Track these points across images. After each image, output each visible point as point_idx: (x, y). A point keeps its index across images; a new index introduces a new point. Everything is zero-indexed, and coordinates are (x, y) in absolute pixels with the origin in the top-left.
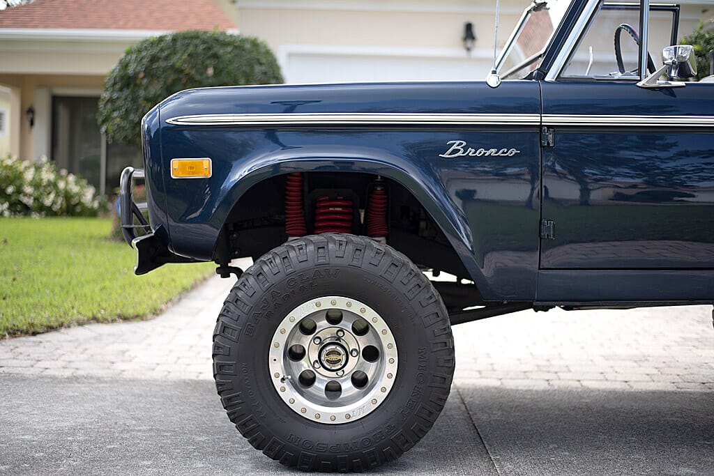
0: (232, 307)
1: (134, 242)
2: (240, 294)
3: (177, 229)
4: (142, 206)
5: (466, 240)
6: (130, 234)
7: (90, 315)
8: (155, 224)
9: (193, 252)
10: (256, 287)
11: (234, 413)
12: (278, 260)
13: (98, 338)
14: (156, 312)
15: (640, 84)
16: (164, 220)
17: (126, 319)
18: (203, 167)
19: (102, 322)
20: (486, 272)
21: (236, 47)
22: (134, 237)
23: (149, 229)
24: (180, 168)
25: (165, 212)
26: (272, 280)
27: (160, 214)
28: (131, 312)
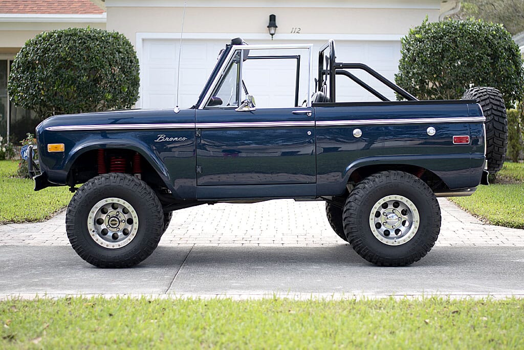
0: (73, 203)
1: (34, 178)
2: (76, 198)
3: (52, 172)
4: (37, 162)
5: (165, 173)
6: (32, 174)
7: (10, 218)
8: (42, 170)
9: (58, 182)
10: (82, 195)
11: (74, 245)
12: (90, 184)
13: (15, 230)
14: (47, 218)
15: (236, 110)
16: (46, 169)
17: (30, 221)
18: (61, 147)
19: (17, 223)
20: (175, 188)
21: (102, 41)
22: (33, 176)
23: (39, 172)
24: (52, 148)
25: (46, 165)
26: (88, 192)
27: (44, 166)
28: (33, 217)
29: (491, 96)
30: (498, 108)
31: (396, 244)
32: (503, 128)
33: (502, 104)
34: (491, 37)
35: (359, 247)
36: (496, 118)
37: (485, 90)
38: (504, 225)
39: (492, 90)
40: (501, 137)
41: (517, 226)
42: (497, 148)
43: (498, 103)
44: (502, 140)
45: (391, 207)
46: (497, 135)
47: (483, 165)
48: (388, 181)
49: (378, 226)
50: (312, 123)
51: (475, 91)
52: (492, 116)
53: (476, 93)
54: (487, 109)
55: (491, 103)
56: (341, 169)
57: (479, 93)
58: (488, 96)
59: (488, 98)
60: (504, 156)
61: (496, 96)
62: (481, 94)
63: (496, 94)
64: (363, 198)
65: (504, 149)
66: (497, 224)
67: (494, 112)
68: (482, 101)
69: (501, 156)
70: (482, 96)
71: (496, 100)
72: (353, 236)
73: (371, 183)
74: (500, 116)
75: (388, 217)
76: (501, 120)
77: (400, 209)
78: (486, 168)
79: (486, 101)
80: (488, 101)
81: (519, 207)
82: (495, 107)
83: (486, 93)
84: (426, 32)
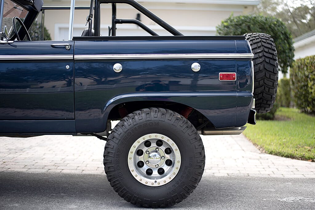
29: (263, 40)
30: (269, 50)
31: (156, 185)
32: (274, 69)
33: (273, 48)
34: (273, 25)
35: (117, 187)
36: (267, 60)
37: (258, 35)
38: (276, 154)
39: (264, 35)
40: (271, 78)
41: (286, 156)
42: (268, 88)
43: (269, 46)
44: (272, 81)
45: (154, 145)
46: (268, 76)
47: (250, 104)
48: (148, 119)
49: (140, 165)
50: (70, 57)
51: (249, 36)
52: (263, 58)
53: (249, 37)
54: (258, 51)
55: (263, 45)
56: (100, 105)
57: (252, 37)
58: (260, 39)
59: (261, 41)
60: (274, 96)
61: (268, 40)
62: (254, 38)
63: (268, 39)
64: (121, 136)
65: (275, 90)
66: (271, 153)
67: (265, 54)
68: (254, 44)
69: (272, 96)
70: (254, 39)
71: (268, 43)
72: (111, 176)
73: (130, 120)
74: (271, 58)
75: (151, 155)
76: (272, 62)
77: (163, 148)
78: (254, 107)
79: (258, 44)
80: (260, 44)
81: (289, 139)
82: (266, 50)
83: (258, 37)
84: (231, 22)
